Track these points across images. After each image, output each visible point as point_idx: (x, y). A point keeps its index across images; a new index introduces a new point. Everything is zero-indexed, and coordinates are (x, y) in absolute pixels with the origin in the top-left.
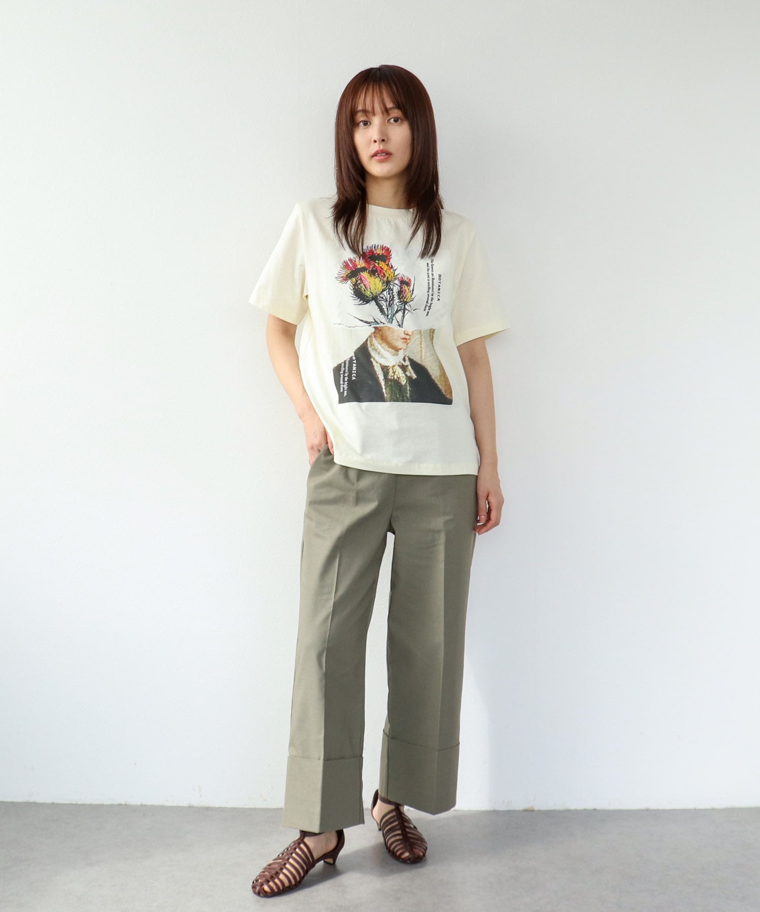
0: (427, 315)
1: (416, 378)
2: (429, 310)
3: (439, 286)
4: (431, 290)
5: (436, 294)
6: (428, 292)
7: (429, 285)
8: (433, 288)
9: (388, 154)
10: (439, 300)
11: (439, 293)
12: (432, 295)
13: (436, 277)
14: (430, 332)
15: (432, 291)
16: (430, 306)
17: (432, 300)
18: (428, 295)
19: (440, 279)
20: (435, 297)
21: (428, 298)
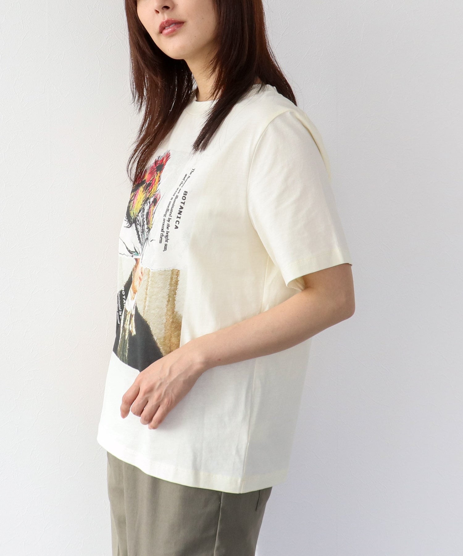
0: (165, 249)
1: (134, 335)
2: (166, 241)
3: (182, 208)
4: (168, 213)
5: (174, 219)
6: (165, 215)
7: (168, 207)
8: (172, 210)
9: (180, 23)
10: (177, 227)
11: (180, 218)
12: (169, 221)
13: (181, 195)
14: (173, 273)
15: (170, 215)
16: (167, 236)
17: (168, 228)
18: (164, 220)
19: (184, 198)
20: (173, 223)
21: (163, 225)
